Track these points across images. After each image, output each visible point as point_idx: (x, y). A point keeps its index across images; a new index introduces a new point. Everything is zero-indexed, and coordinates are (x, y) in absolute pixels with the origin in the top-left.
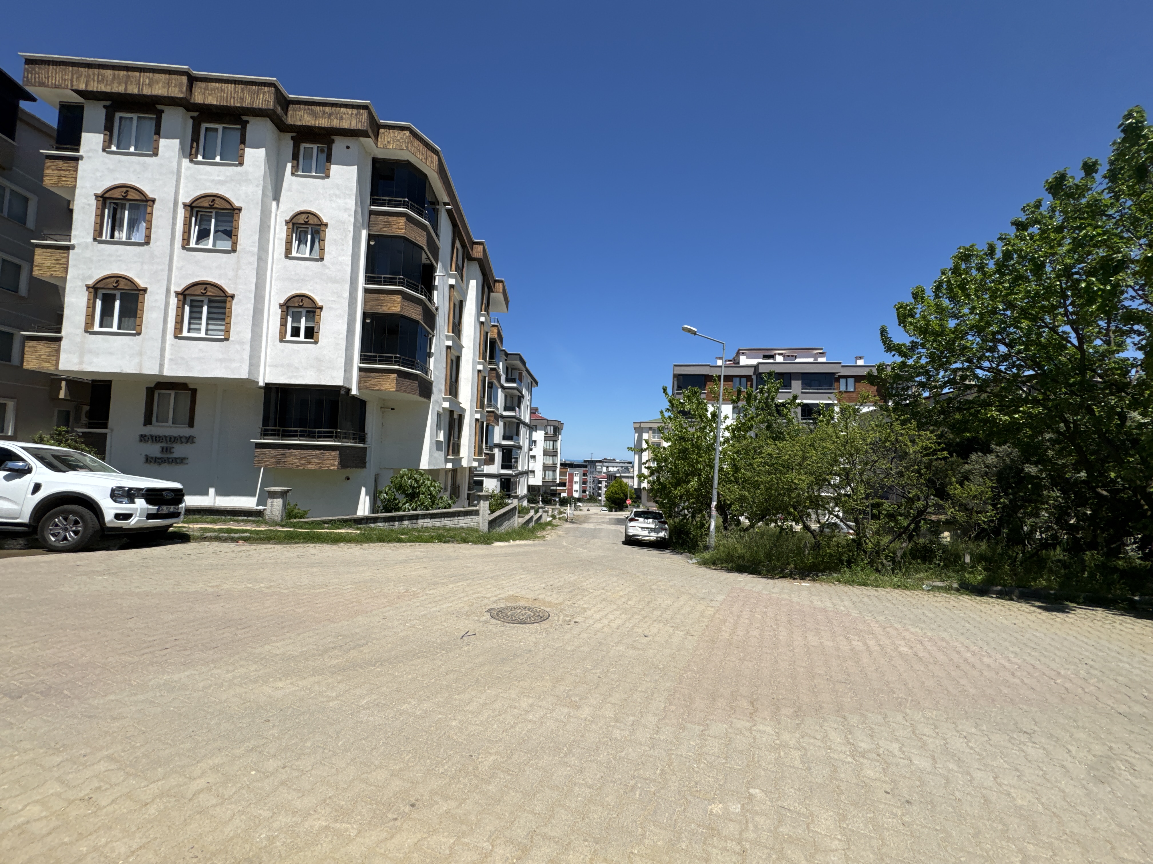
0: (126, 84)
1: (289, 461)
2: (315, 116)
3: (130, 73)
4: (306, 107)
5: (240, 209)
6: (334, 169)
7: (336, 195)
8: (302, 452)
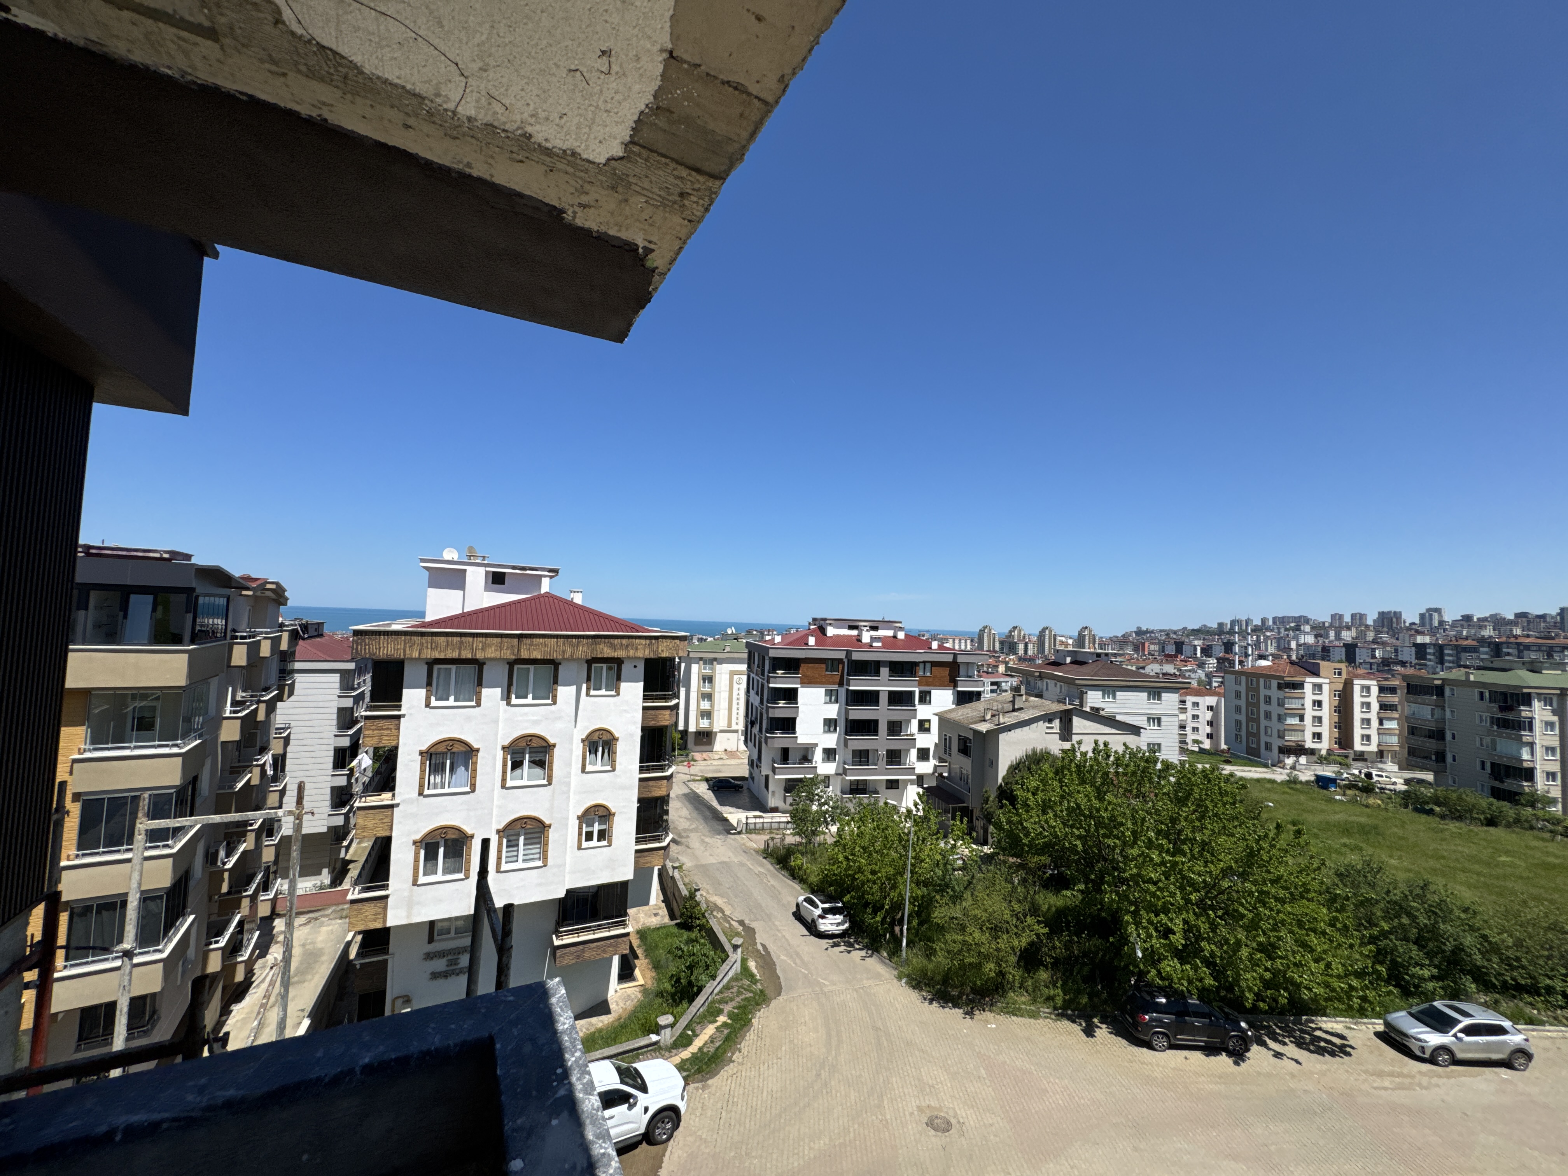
0: (460, 649)
1: (587, 955)
2: (614, 647)
3: (463, 639)
4: (607, 640)
5: (554, 746)
6: (624, 686)
7: (625, 711)
8: (599, 944)
